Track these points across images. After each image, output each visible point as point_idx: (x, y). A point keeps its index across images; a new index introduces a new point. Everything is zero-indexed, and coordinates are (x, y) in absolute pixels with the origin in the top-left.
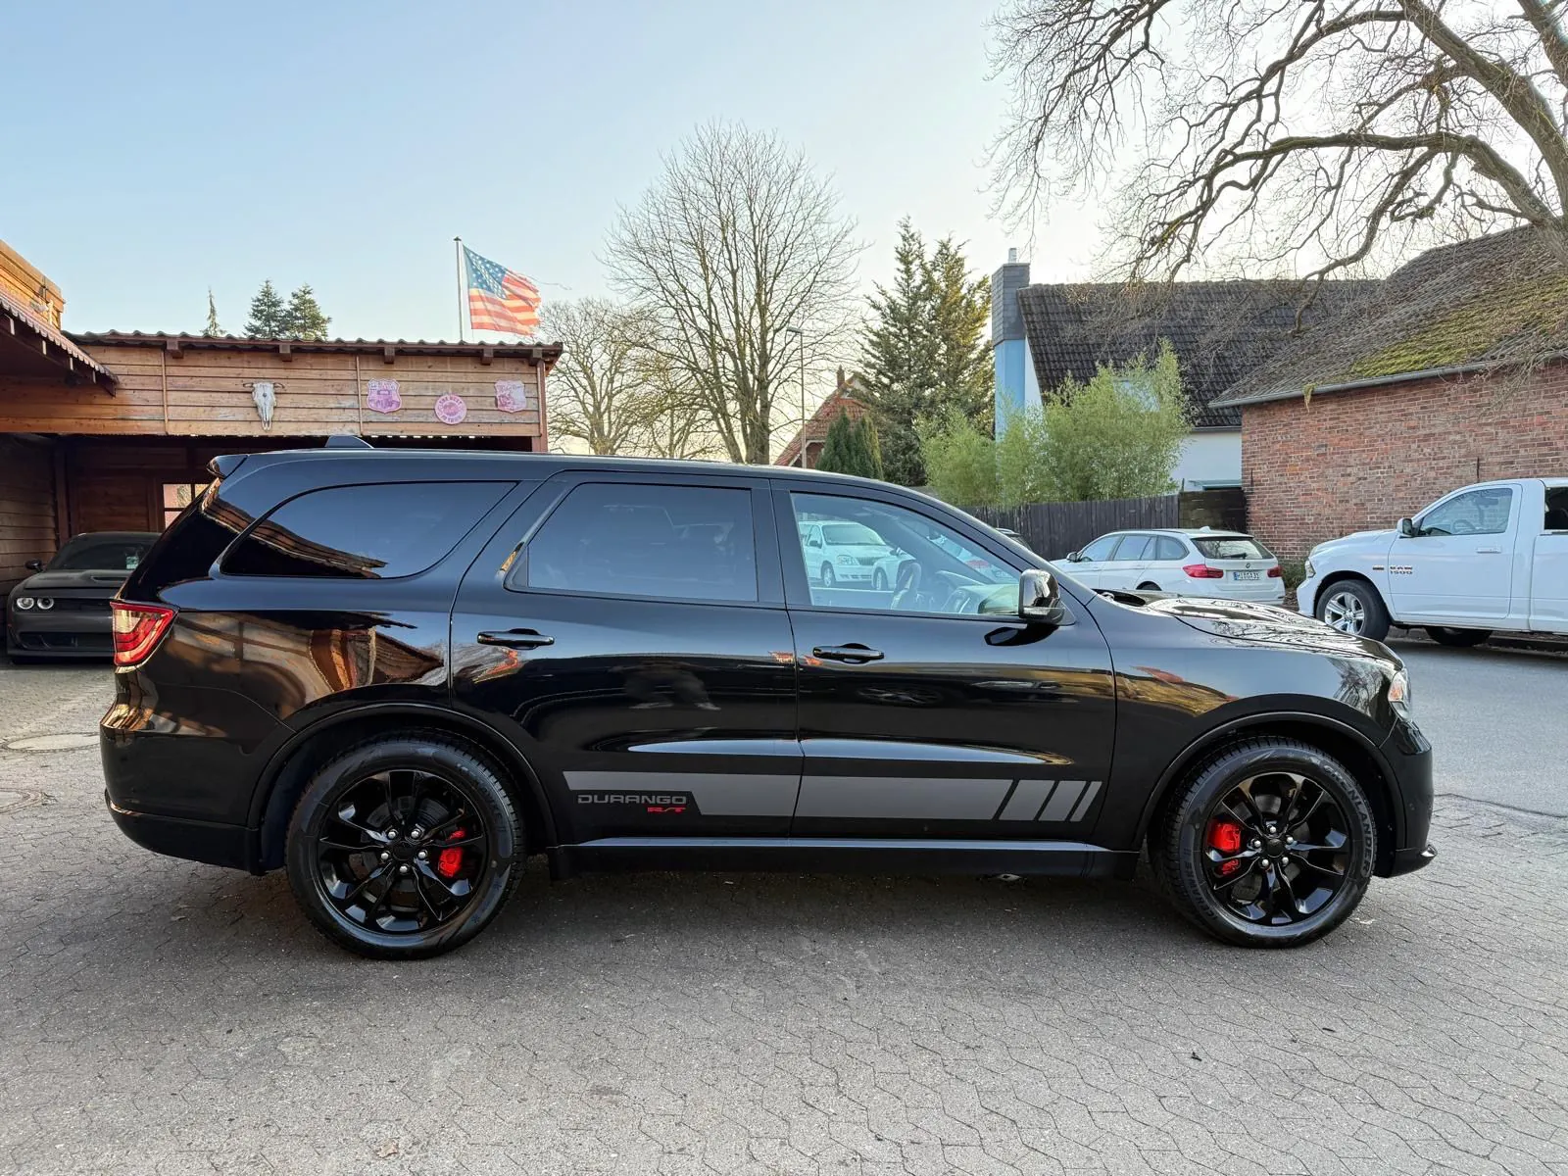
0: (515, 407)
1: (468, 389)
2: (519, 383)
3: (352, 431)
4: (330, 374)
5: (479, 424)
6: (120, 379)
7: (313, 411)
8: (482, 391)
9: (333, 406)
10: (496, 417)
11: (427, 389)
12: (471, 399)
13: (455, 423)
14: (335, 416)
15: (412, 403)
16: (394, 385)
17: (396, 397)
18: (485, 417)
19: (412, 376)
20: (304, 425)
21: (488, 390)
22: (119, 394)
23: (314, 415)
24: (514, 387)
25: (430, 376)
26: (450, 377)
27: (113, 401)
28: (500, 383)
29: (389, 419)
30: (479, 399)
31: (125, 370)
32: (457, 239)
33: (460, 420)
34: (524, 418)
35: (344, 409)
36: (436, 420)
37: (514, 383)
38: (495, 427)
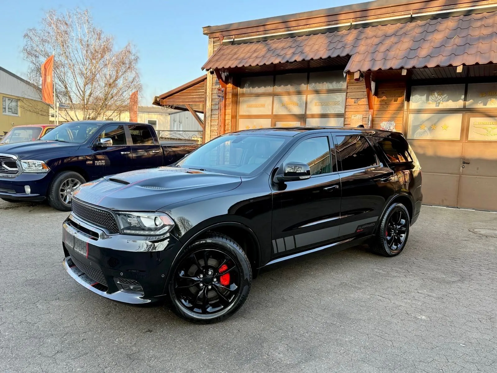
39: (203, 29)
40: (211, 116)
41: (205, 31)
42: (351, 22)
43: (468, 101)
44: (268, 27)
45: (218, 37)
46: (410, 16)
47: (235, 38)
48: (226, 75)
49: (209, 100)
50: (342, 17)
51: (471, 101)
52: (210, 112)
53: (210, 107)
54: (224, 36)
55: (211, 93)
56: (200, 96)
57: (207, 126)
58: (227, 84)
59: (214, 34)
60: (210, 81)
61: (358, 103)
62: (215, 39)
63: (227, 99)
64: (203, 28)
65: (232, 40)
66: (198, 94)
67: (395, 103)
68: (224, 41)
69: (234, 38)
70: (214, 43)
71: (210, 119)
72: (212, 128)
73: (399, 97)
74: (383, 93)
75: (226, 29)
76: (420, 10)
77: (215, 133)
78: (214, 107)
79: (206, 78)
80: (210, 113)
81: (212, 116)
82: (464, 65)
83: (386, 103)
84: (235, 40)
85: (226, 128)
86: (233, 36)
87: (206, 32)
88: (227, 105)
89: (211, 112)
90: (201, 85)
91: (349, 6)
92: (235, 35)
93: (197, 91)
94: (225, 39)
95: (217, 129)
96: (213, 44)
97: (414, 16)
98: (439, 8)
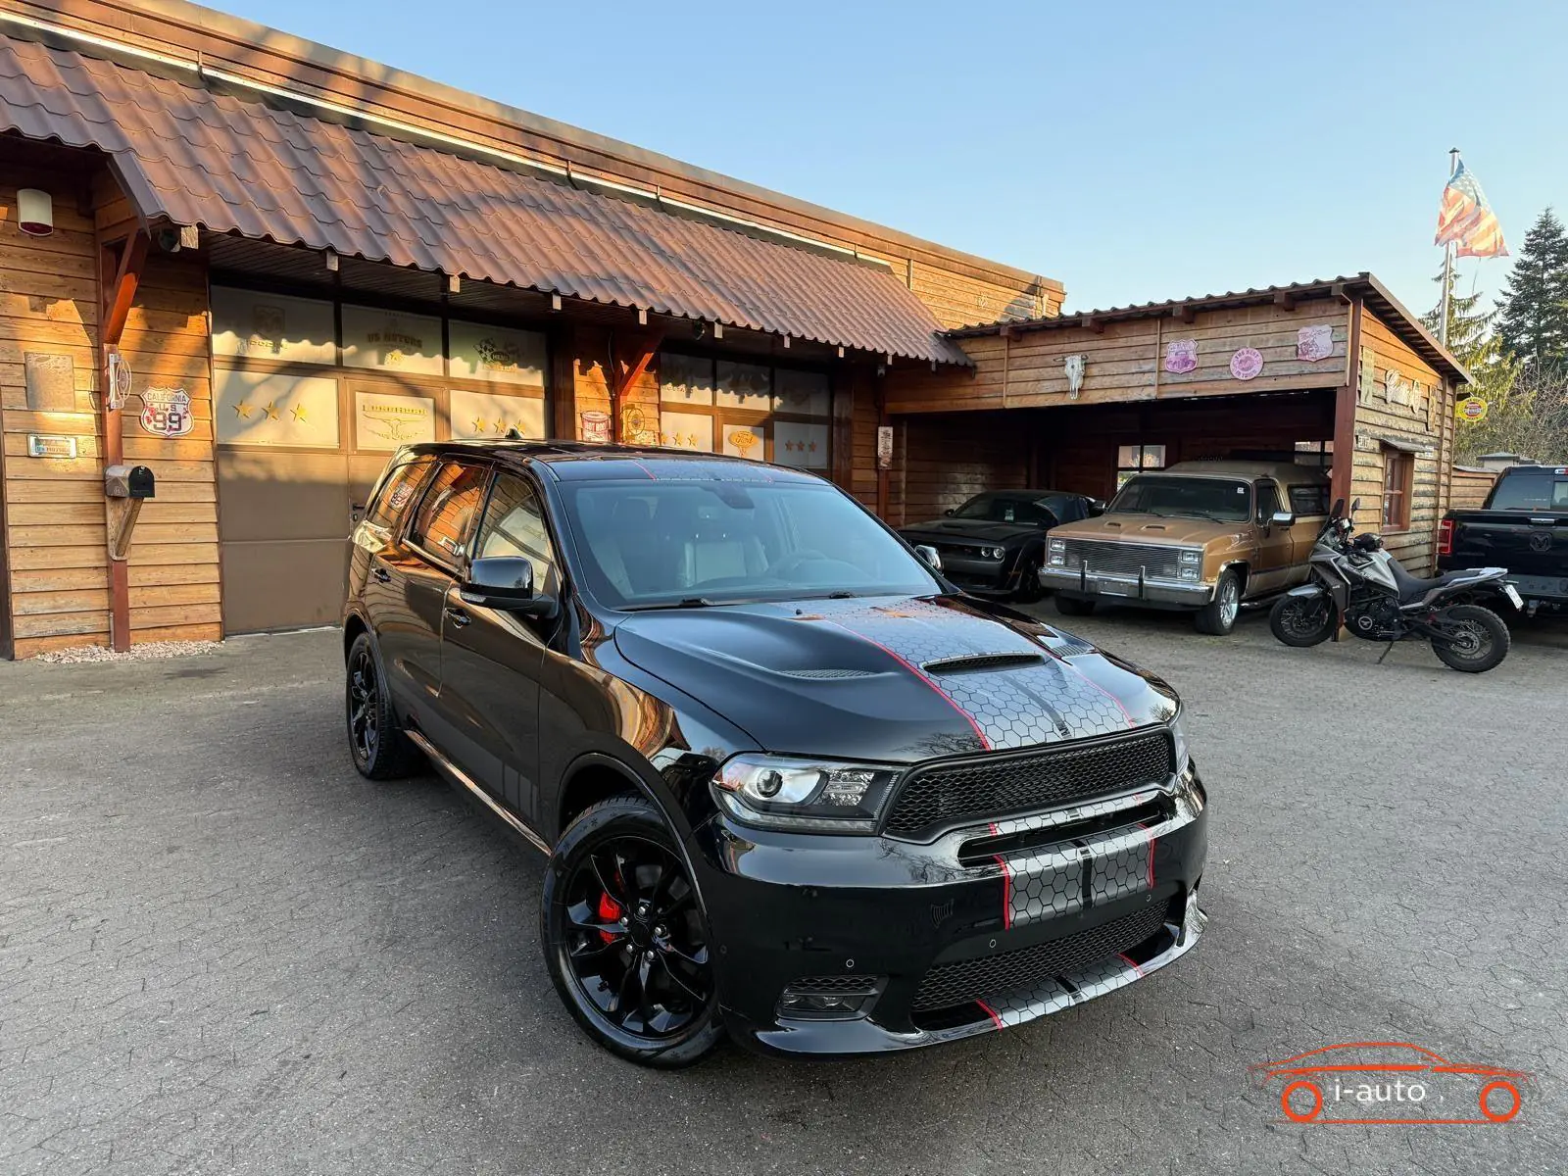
0: (1318, 354)
1: (1268, 340)
2: (1327, 328)
3: (1149, 395)
4: (1136, 340)
5: (1276, 377)
6: (979, 364)
7: (1117, 377)
8: (1281, 340)
9: (1134, 371)
10: (1294, 368)
11: (1224, 345)
12: (1269, 351)
13: (1248, 378)
14: (1135, 380)
15: (1208, 361)
16: (1192, 345)
17: (1192, 357)
18: (1282, 369)
19: (1211, 333)
20: (1109, 392)
21: (1290, 338)
22: (978, 377)
23: (1115, 381)
24: (1320, 333)
25: (1229, 331)
26: (1250, 330)
27: (974, 382)
28: (1304, 330)
29: (1185, 380)
30: (1278, 349)
31: (981, 356)
32: (1454, 151)
33: (1255, 375)
34: (1329, 365)
35: (1144, 373)
36: (1229, 377)
37: (1318, 328)
38: (1293, 380)
43: (346, 348)
46: (196, 68)
51: (352, 349)
61: (47, 313)
67: (182, 330)
73: (192, 314)
76: (224, 61)
82: (463, 276)
83: (150, 327)
97: (207, 72)
98: (277, 80)
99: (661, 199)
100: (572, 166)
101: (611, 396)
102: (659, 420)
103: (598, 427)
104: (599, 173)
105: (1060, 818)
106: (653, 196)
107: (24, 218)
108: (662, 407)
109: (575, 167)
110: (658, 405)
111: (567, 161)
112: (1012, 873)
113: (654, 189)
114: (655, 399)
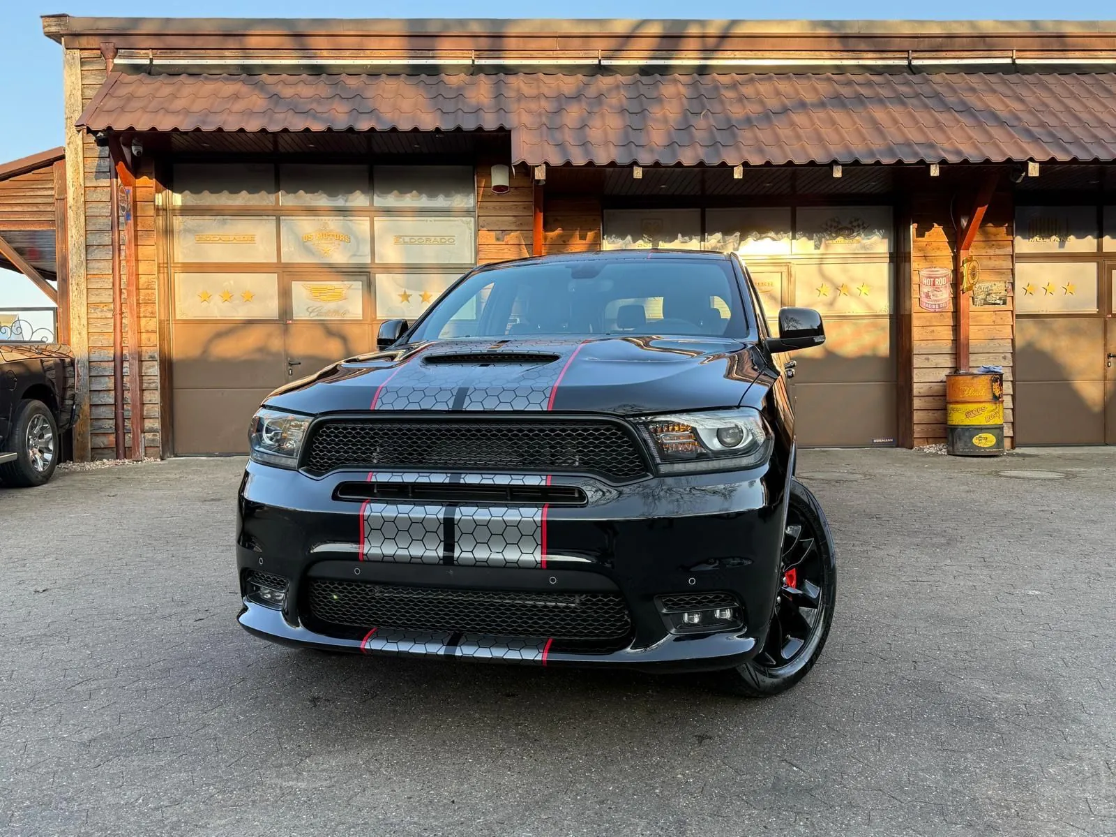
39: (41, 20)
40: (87, 264)
41: (49, 26)
42: (473, 58)
43: (709, 239)
44: (253, 42)
45: (99, 49)
46: (596, 62)
47: (155, 56)
48: (135, 153)
49: (78, 219)
50: (446, 44)
51: (714, 240)
52: (84, 251)
53: (82, 239)
54: (117, 49)
55: (83, 199)
56: (38, 207)
57: (76, 293)
58: (136, 178)
59: (85, 37)
60: (78, 166)
61: (506, 240)
62: (86, 54)
63: (139, 218)
64: (42, 17)
65: (147, 62)
66: (30, 201)
67: (584, 242)
68: (117, 61)
69: (151, 57)
70: (82, 64)
71: (83, 271)
72: (93, 299)
73: (590, 230)
74: (556, 220)
75: (124, 29)
76: (616, 52)
77: (102, 311)
78: (94, 240)
79: (63, 157)
80: (83, 256)
81: (89, 265)
82: (745, 164)
83: (564, 242)
84: (156, 62)
85: (142, 297)
86: (150, 52)
87: (53, 29)
88: (139, 233)
89: (86, 254)
90: (40, 176)
91: (462, 22)
92: (153, 49)
93: (28, 194)
94: (121, 57)
95: (111, 300)
96: (81, 66)
97: (604, 62)
98: (646, 54)
99: (1018, 61)
100: (912, 55)
101: (953, 252)
102: (1012, 270)
103: (938, 282)
104: (943, 54)
105: (439, 478)
106: (1009, 61)
107: (494, 184)
108: (1015, 258)
109: (916, 55)
110: (1012, 256)
111: (908, 51)
112: (367, 513)
113: (1010, 54)
114: (1009, 250)
